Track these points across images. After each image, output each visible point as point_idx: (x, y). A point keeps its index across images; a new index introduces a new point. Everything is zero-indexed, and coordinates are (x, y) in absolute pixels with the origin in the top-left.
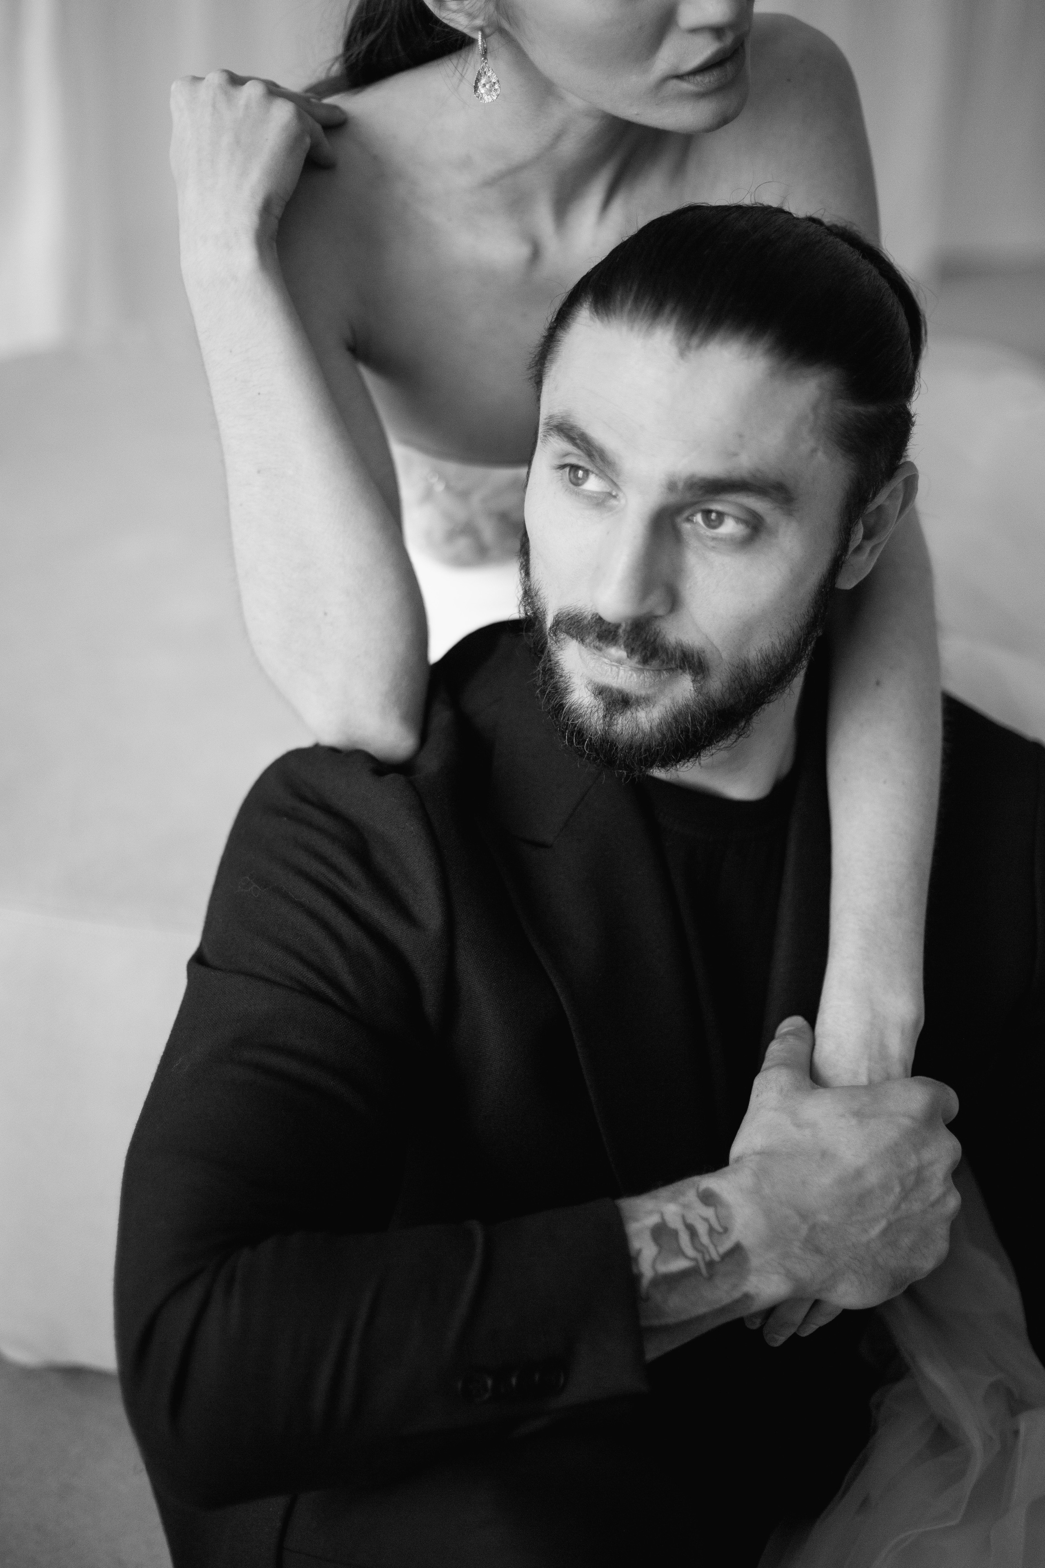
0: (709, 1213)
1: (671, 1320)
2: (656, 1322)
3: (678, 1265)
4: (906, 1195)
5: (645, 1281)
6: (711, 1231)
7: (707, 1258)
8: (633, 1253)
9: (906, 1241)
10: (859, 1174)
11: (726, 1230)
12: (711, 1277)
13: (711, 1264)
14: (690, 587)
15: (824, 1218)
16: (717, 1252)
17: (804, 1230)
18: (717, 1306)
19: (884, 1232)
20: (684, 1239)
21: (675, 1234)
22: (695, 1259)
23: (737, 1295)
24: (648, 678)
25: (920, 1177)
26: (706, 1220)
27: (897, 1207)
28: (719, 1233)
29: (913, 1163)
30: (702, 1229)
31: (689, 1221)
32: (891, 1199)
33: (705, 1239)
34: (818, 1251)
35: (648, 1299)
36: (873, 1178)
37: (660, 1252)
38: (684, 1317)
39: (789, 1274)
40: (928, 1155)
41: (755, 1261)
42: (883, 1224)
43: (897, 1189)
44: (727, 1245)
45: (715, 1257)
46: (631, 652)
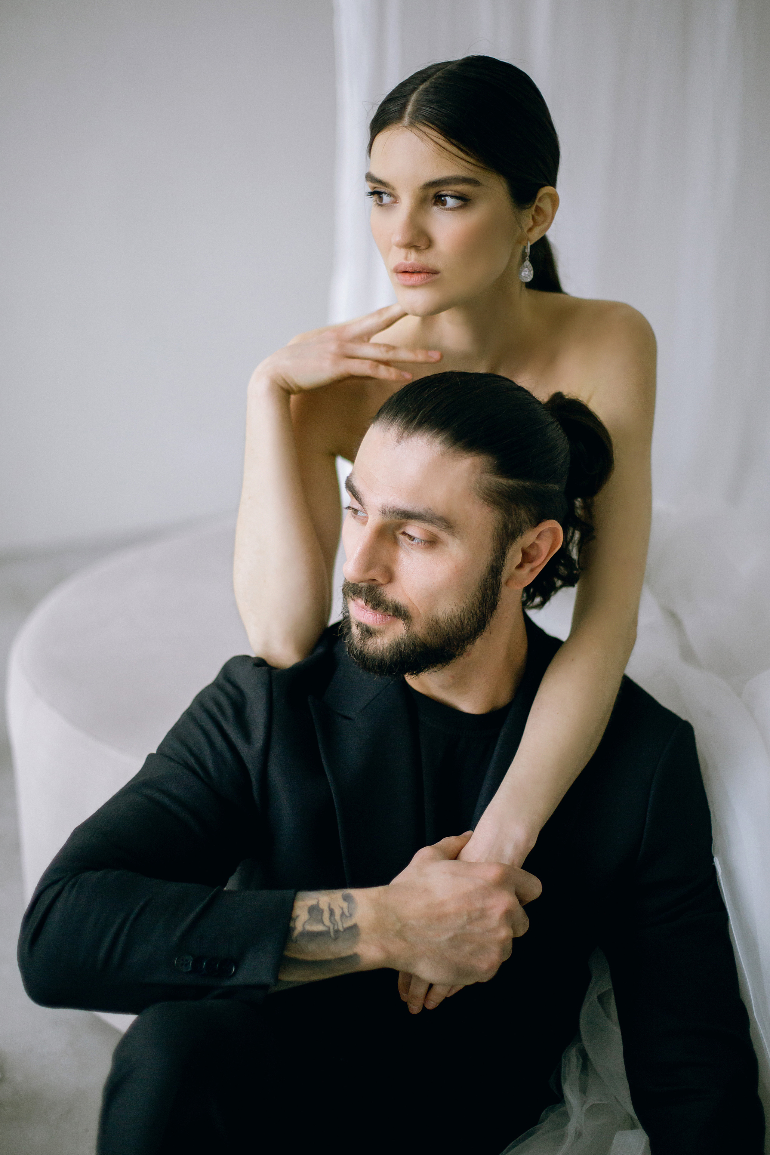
0: (345, 905)
1: (309, 958)
2: (298, 956)
3: (318, 928)
4: (471, 921)
5: (296, 933)
6: (343, 914)
7: (336, 928)
8: (294, 915)
9: (467, 948)
10: (442, 904)
11: (351, 915)
12: (336, 939)
13: (337, 932)
14: (400, 570)
15: (413, 922)
16: (343, 926)
17: (398, 926)
18: (338, 956)
19: (451, 939)
20: (326, 915)
21: (322, 911)
22: (329, 927)
23: (349, 952)
25: (483, 914)
26: (342, 908)
27: (463, 927)
28: (347, 916)
29: (479, 905)
30: (338, 913)
31: (332, 907)
32: (460, 922)
33: (337, 917)
34: (404, 939)
35: (296, 942)
36: (451, 908)
37: (309, 919)
38: (317, 958)
39: (383, 948)
40: (490, 902)
41: (363, 936)
42: (451, 934)
43: (465, 917)
44: (348, 923)
45: (341, 929)
46: (367, 601)
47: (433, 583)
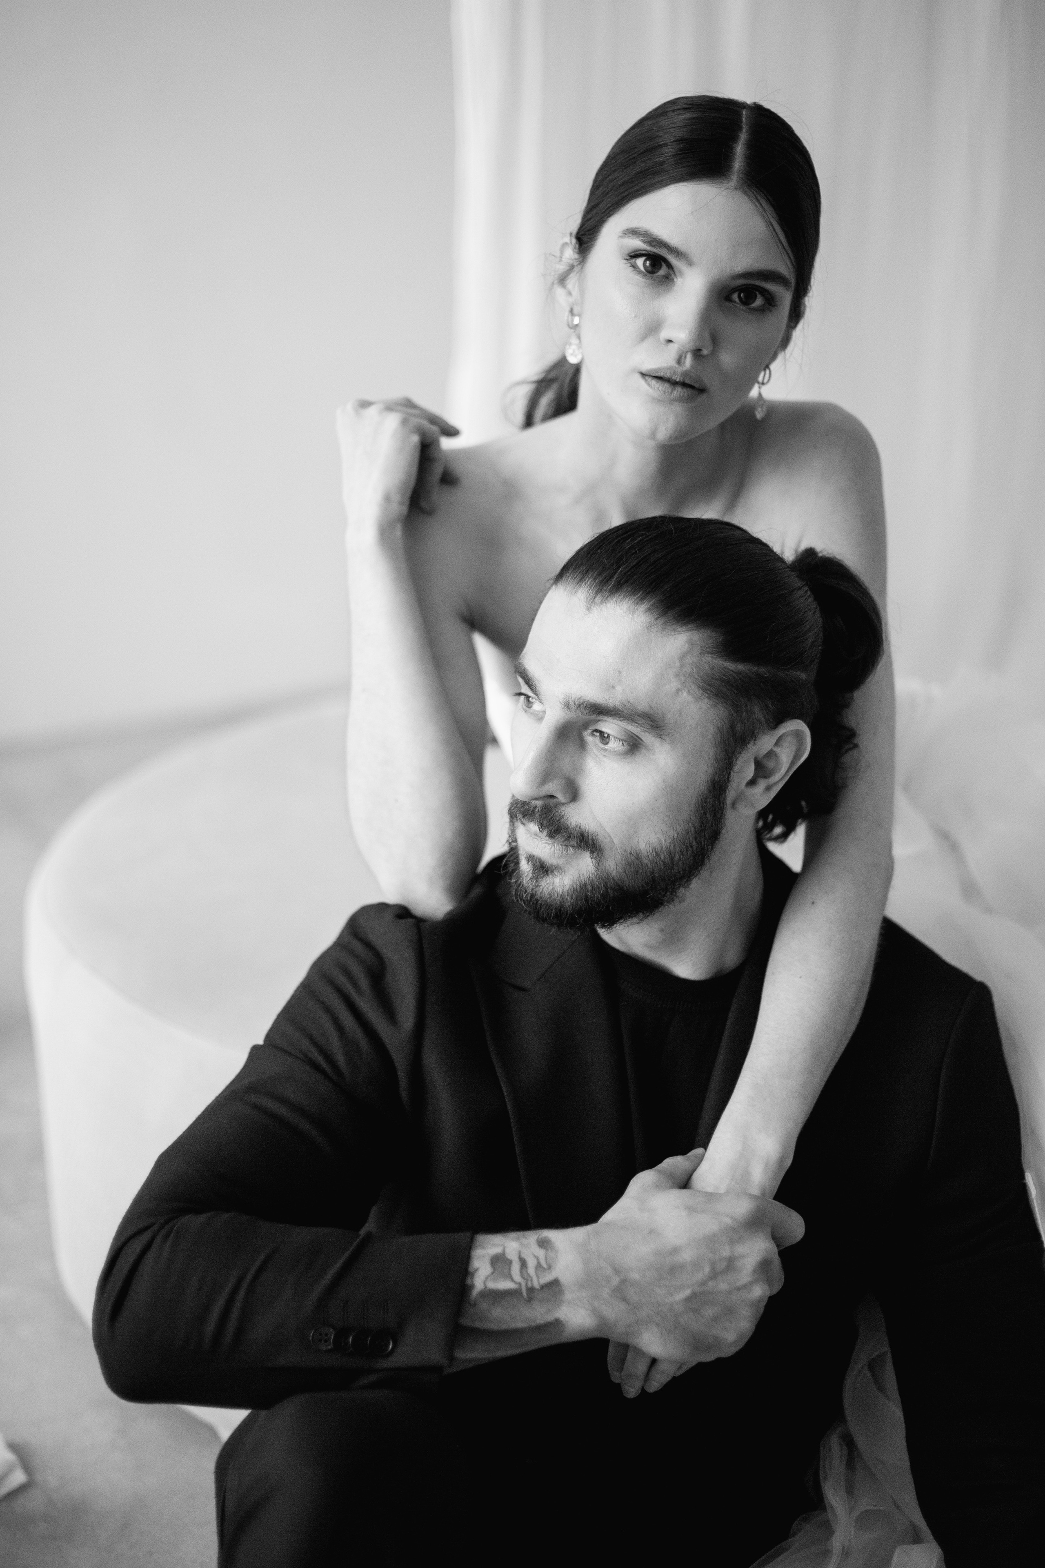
0: (541, 1253)
1: (494, 1327)
2: (478, 1325)
3: (504, 1285)
4: (714, 1275)
5: (475, 1292)
6: (538, 1266)
7: (530, 1285)
8: (471, 1269)
9: (709, 1312)
10: (675, 1250)
11: (550, 1267)
12: (530, 1300)
13: (531, 1290)
14: (588, 784)
15: (635, 1276)
16: (539, 1282)
17: (616, 1281)
18: (533, 1324)
19: (688, 1300)
20: (516, 1268)
21: (510, 1263)
22: (520, 1284)
23: (550, 1318)
24: (557, 850)
25: (730, 1265)
26: (537, 1258)
27: (704, 1283)
28: (543, 1268)
29: (725, 1252)
30: (531, 1264)
31: (523, 1256)
32: (700, 1275)
33: (531, 1270)
34: (625, 1299)
35: (475, 1305)
36: (686, 1256)
37: (493, 1273)
38: (504, 1327)
39: (595, 1312)
40: (740, 1249)
41: (568, 1296)
42: (687, 1292)
43: (707, 1269)
44: (547, 1278)
45: (536, 1285)
46: (542, 826)
47: (633, 803)
